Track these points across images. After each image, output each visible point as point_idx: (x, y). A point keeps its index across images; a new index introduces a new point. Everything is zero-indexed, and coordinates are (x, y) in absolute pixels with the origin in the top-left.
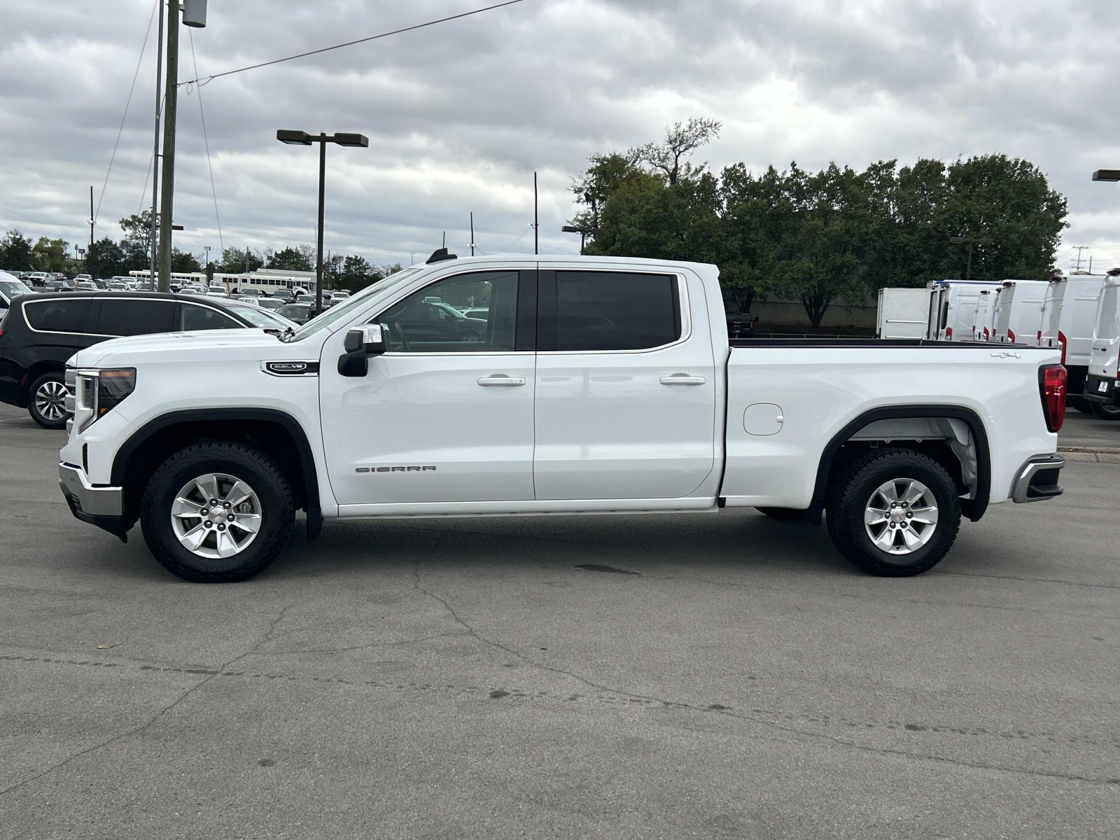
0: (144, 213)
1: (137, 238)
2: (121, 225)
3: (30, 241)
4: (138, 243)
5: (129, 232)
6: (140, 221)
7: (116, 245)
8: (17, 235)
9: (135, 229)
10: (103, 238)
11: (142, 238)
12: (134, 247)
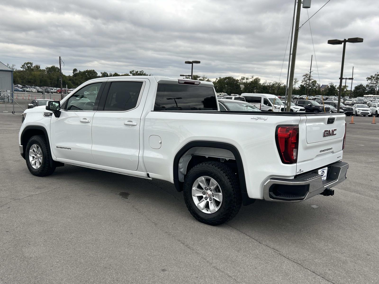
0: (375, 75)
1: (372, 84)
2: (367, 79)
3: (336, 86)
4: (372, 85)
5: (369, 81)
6: (374, 77)
7: (364, 86)
8: (332, 84)
9: (372, 80)
10: (360, 84)
11: (374, 84)
12: (371, 87)
